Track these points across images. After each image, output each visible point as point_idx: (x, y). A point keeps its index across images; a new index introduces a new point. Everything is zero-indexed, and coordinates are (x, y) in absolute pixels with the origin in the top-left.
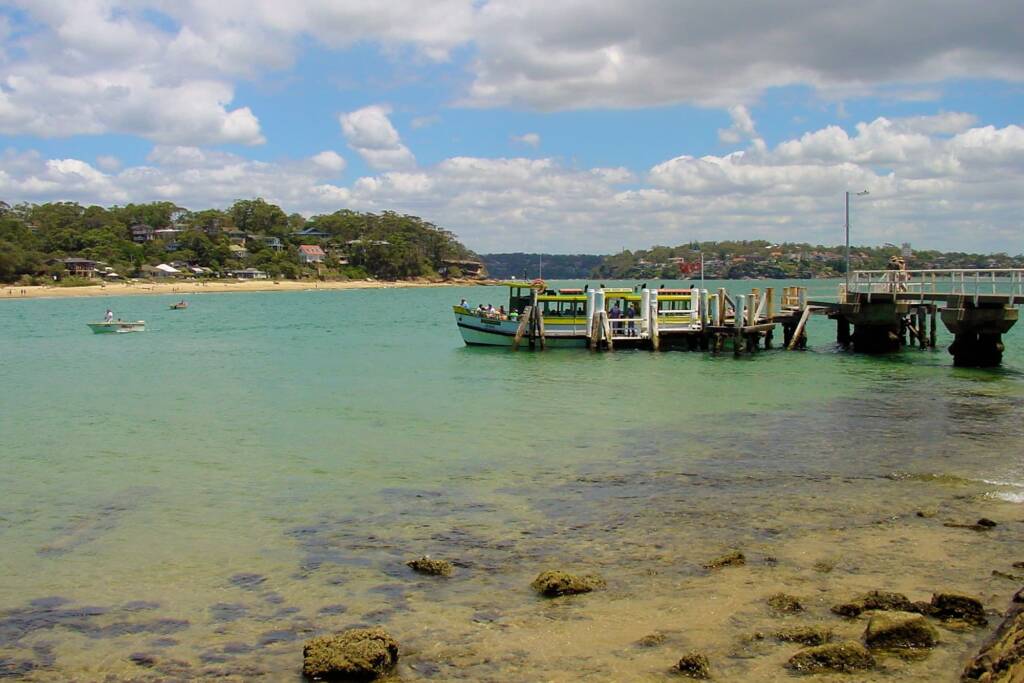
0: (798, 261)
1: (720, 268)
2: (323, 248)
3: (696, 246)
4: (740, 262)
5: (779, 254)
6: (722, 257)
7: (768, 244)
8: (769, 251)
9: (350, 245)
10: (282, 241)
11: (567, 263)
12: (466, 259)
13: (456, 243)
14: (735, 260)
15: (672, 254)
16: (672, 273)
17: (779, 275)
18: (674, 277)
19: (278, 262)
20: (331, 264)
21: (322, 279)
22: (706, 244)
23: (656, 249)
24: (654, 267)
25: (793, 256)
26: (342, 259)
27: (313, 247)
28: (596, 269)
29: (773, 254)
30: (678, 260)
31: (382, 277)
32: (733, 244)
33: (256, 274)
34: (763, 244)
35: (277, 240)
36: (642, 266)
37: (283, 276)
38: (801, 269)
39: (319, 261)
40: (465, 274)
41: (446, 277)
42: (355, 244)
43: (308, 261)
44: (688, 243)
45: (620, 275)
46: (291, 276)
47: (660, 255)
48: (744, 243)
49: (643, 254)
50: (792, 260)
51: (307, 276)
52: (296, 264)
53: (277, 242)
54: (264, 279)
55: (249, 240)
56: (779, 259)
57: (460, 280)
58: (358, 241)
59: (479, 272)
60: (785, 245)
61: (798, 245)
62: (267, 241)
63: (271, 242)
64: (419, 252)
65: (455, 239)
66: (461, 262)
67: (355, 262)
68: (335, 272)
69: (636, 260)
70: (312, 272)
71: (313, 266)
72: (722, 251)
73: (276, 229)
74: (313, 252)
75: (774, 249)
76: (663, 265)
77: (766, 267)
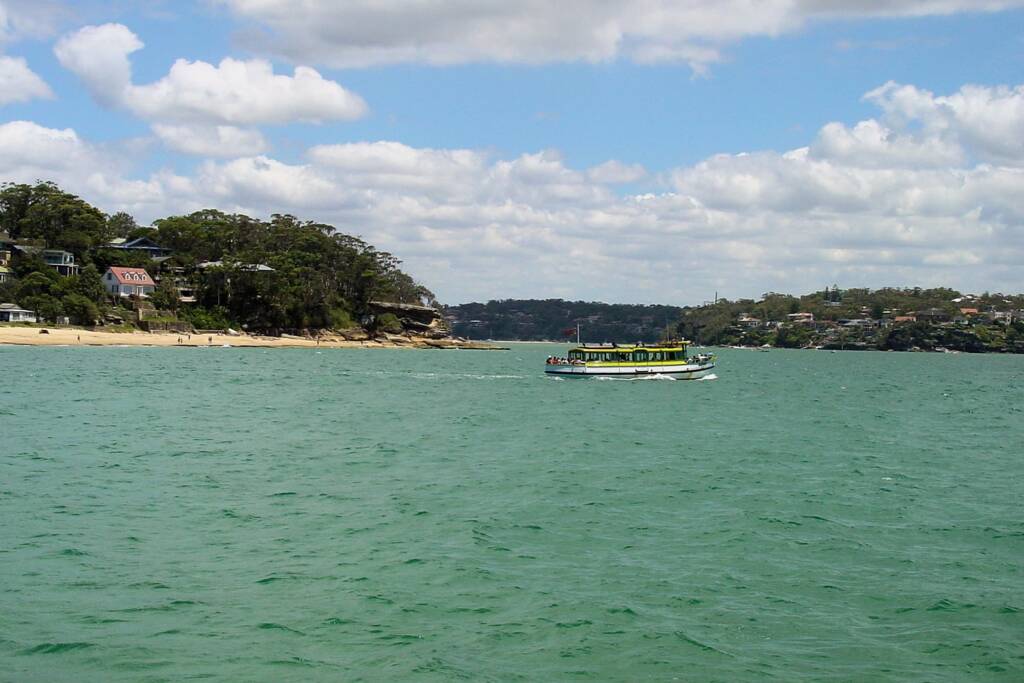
0: (1008, 323)
1: (873, 333)
2: (152, 272)
3: (835, 295)
4: (907, 321)
5: (975, 311)
6: (877, 314)
7: (957, 295)
8: (958, 306)
9: (202, 270)
10: (78, 258)
11: (629, 317)
12: (412, 302)
13: (398, 273)
14: (898, 319)
15: (794, 305)
16: (793, 338)
17: (972, 346)
18: (796, 345)
19: (60, 295)
20: (163, 301)
21: (144, 326)
22: (853, 293)
23: (771, 299)
24: (763, 327)
25: (999, 315)
26: (186, 294)
27: (132, 271)
28: (671, 327)
29: (964, 311)
30: (803, 317)
31: (256, 329)
32: (898, 293)
33: (16, 314)
34: (947, 295)
35: (69, 256)
36: (745, 326)
37: (67, 319)
38: (1011, 337)
39: (142, 295)
40: (407, 327)
41: (373, 332)
42: (209, 268)
43: (122, 294)
44: (823, 290)
45: (707, 339)
46: (84, 320)
47: (776, 307)
48: (916, 292)
49: (747, 306)
50: (995, 322)
51: (117, 322)
52: (94, 299)
53: (68, 260)
54: (27, 324)
55: (16, 253)
56: (974, 319)
57: (398, 337)
58: (218, 264)
59: (433, 324)
60: (985, 297)
61: (1010, 298)
62: (50, 258)
63: (57, 258)
64: (325, 287)
65: (398, 267)
66: (402, 306)
67: (207, 301)
68: (169, 317)
69: (736, 315)
70: (127, 313)
71: (130, 304)
72: (878, 303)
73: (69, 236)
74: (133, 280)
75: (967, 303)
76: (779, 324)
77: (950, 332)
